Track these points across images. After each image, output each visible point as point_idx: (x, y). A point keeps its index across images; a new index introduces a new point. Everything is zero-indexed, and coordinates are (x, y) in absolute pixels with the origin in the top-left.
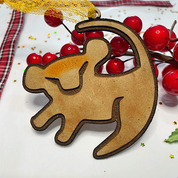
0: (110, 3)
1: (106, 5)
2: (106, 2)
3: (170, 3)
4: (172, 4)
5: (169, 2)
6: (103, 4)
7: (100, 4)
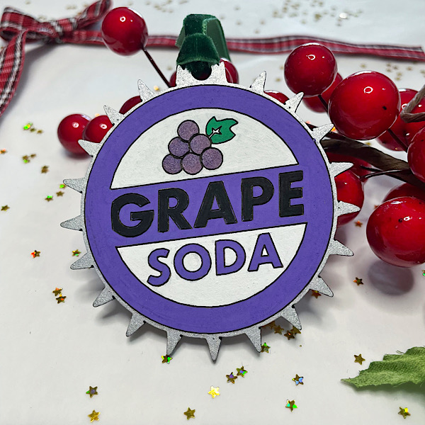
0: (260, 44)
3: (423, 53)
5: (420, 48)
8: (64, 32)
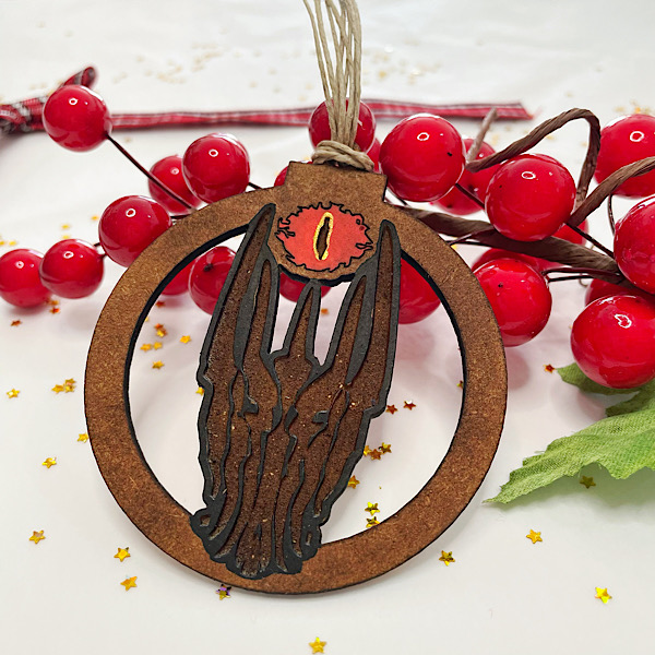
1: (294, 120)
2: (293, 113)
3: (523, 110)
4: (531, 109)
5: (519, 104)
6: (283, 120)
7: (272, 119)
8: (32, 116)
